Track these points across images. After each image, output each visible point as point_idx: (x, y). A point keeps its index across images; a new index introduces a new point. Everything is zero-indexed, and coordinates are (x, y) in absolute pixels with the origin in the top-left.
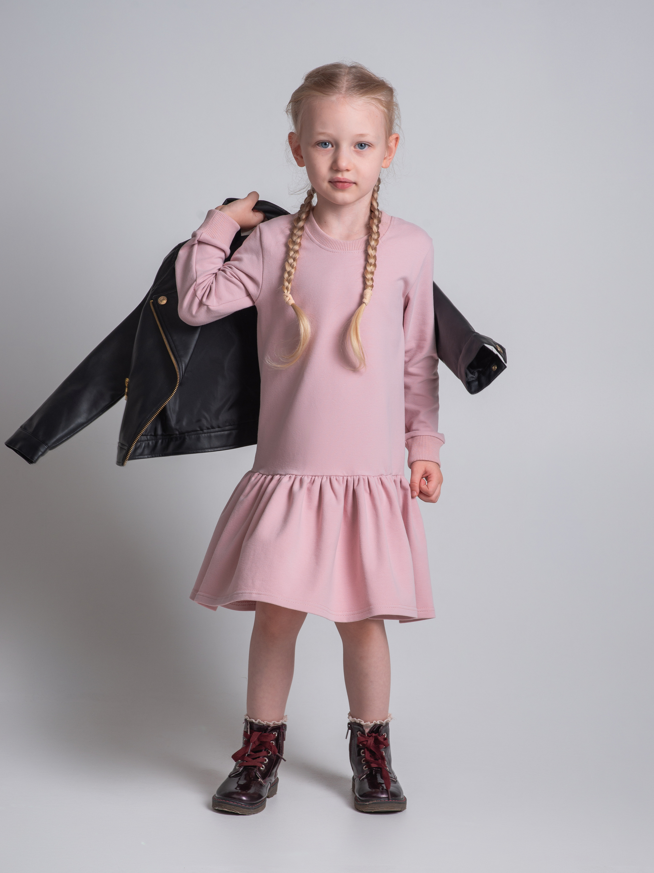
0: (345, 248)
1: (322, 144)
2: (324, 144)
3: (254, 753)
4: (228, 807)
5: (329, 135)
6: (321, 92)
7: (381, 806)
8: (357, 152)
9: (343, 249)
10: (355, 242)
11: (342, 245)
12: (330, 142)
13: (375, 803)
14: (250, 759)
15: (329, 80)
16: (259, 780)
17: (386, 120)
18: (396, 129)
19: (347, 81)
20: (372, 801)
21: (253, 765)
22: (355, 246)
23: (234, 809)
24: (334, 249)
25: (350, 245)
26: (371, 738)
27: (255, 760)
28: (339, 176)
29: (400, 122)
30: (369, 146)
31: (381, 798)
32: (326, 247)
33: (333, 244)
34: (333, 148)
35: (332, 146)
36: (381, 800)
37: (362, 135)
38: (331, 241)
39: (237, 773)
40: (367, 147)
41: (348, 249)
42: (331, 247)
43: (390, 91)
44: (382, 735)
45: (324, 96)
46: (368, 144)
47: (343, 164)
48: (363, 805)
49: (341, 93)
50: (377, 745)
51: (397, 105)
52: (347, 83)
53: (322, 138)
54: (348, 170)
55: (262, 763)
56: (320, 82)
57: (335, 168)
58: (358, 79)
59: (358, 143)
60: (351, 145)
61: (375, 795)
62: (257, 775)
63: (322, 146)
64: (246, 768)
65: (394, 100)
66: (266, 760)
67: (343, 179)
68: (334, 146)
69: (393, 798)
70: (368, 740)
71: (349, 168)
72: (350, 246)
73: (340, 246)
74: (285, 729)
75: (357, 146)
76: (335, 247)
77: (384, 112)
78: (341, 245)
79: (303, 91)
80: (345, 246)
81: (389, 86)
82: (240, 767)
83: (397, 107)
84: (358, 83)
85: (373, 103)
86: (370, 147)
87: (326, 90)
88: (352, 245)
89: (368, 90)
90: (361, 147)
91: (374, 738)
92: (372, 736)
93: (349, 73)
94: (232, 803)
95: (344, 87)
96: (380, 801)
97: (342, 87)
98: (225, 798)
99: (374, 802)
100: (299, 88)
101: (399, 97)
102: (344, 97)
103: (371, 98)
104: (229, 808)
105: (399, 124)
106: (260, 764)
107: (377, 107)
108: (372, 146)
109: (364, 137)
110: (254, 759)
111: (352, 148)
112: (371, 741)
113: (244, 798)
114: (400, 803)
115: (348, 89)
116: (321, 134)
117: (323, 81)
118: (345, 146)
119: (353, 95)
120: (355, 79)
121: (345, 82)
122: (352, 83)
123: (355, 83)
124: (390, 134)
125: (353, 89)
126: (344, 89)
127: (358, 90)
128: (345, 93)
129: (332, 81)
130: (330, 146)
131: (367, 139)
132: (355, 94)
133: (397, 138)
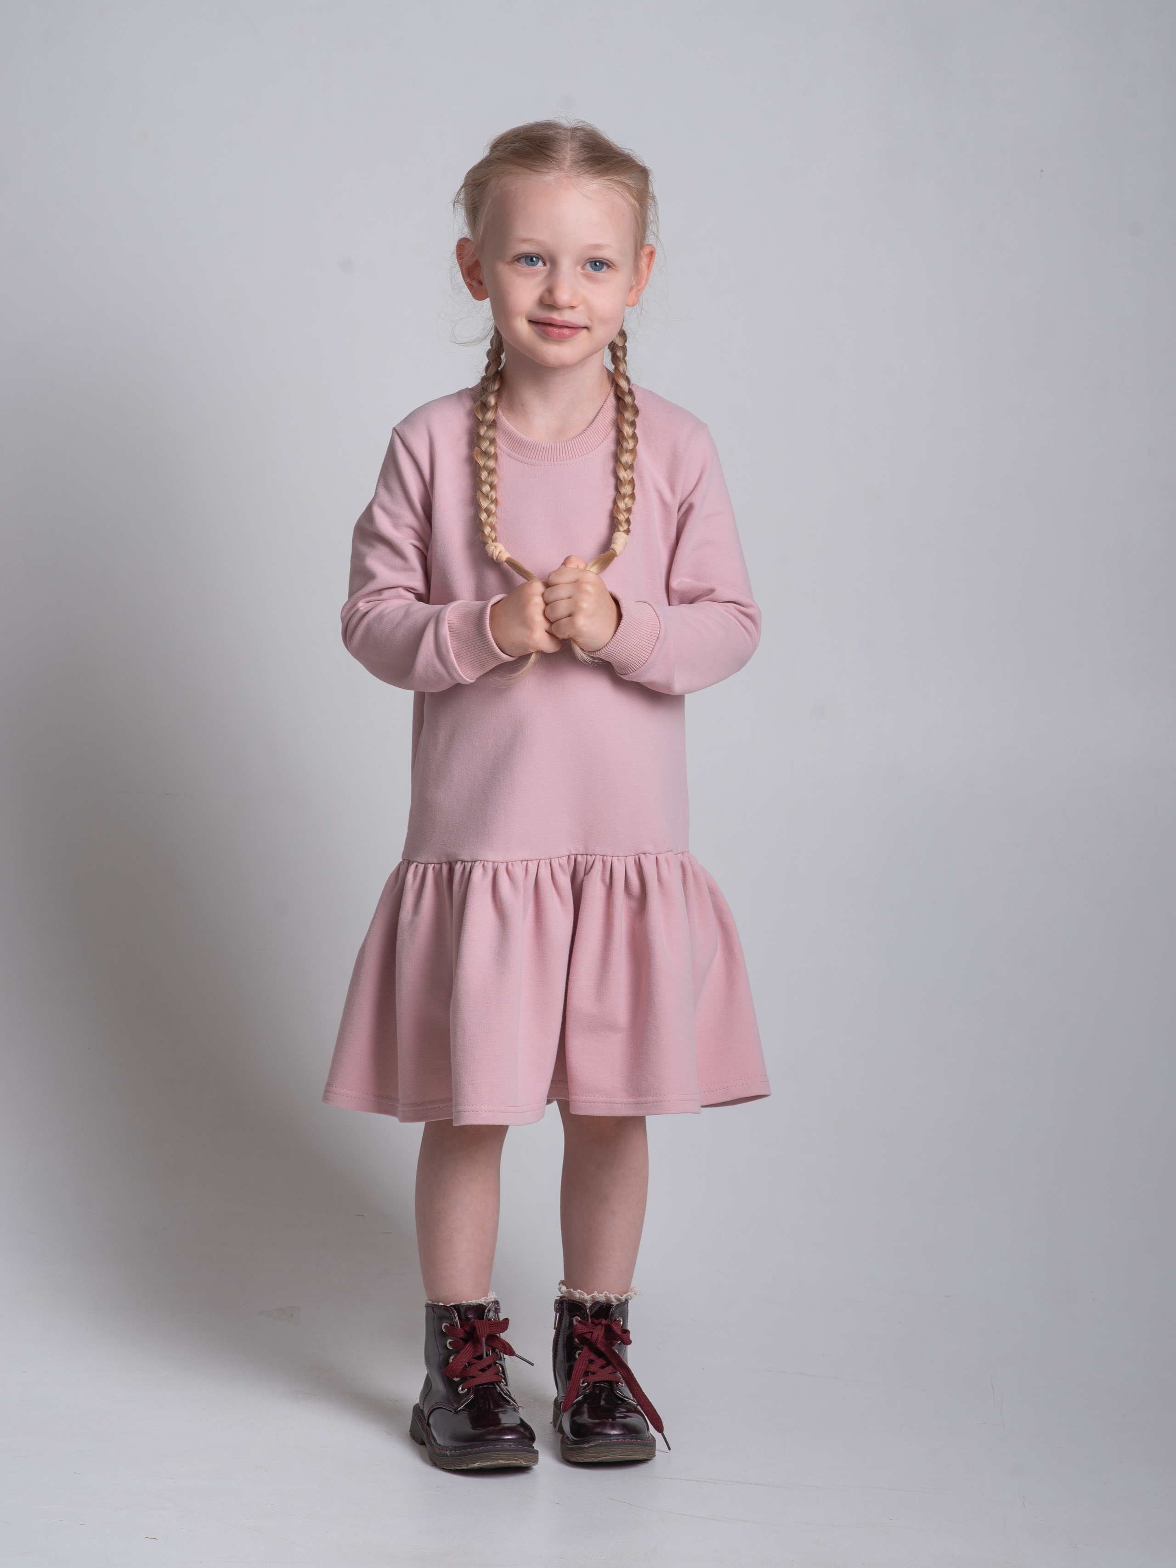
0: (553, 456)
1: (526, 260)
2: (530, 259)
4: (503, 1456)
5: (538, 243)
6: (527, 167)
7: (611, 1451)
8: (588, 277)
9: (549, 459)
10: (568, 445)
11: (547, 451)
12: (539, 257)
13: (600, 1445)
15: (539, 146)
17: (638, 223)
18: (651, 239)
19: (571, 150)
20: (595, 1441)
21: (487, 1381)
22: (570, 451)
23: (514, 1457)
24: (533, 459)
25: (561, 450)
26: (599, 1327)
27: (487, 1373)
28: (555, 316)
29: (658, 230)
30: (609, 266)
31: (610, 1435)
32: (519, 456)
33: (531, 449)
34: (545, 268)
35: (545, 265)
36: (610, 1440)
37: (598, 247)
38: (527, 445)
40: (605, 268)
41: (559, 457)
42: (528, 456)
43: (643, 173)
44: (615, 1320)
45: (531, 174)
46: (607, 262)
47: (563, 296)
48: (579, 1449)
49: (562, 169)
50: (609, 1342)
51: (653, 198)
52: (573, 153)
53: (526, 248)
54: (572, 307)
56: (524, 149)
57: (548, 302)
58: (590, 148)
59: (591, 260)
60: (578, 263)
61: (598, 1430)
63: (526, 262)
65: (651, 188)
67: (562, 321)
68: (548, 265)
69: (632, 1436)
70: (594, 1331)
71: (574, 304)
72: (561, 452)
73: (544, 453)
75: (588, 266)
76: (535, 455)
77: (634, 207)
78: (544, 451)
79: (491, 166)
80: (553, 453)
81: (641, 164)
83: (654, 201)
84: (590, 154)
85: (618, 189)
86: (610, 269)
87: (536, 164)
88: (564, 451)
89: (608, 167)
90: (595, 267)
91: (604, 1328)
92: (601, 1324)
93: (572, 137)
95: (568, 159)
96: (608, 1441)
97: (565, 159)
99: (598, 1442)
100: (483, 161)
101: (657, 185)
102: (568, 177)
103: (614, 180)
104: (506, 1456)
105: (655, 230)
106: (499, 1378)
107: (623, 197)
108: (614, 267)
109: (602, 250)
110: (482, 1370)
111: (579, 268)
112: (598, 1334)
114: (646, 1445)
115: (575, 163)
116: (525, 241)
117: (529, 149)
118: (566, 265)
119: (583, 174)
120: (585, 147)
121: (568, 152)
122: (581, 154)
123: (585, 153)
124: (642, 246)
125: (582, 163)
126: (568, 163)
127: (591, 166)
128: (569, 169)
129: (546, 149)
130: (540, 263)
131: (605, 254)
132: (587, 172)
133: (652, 254)
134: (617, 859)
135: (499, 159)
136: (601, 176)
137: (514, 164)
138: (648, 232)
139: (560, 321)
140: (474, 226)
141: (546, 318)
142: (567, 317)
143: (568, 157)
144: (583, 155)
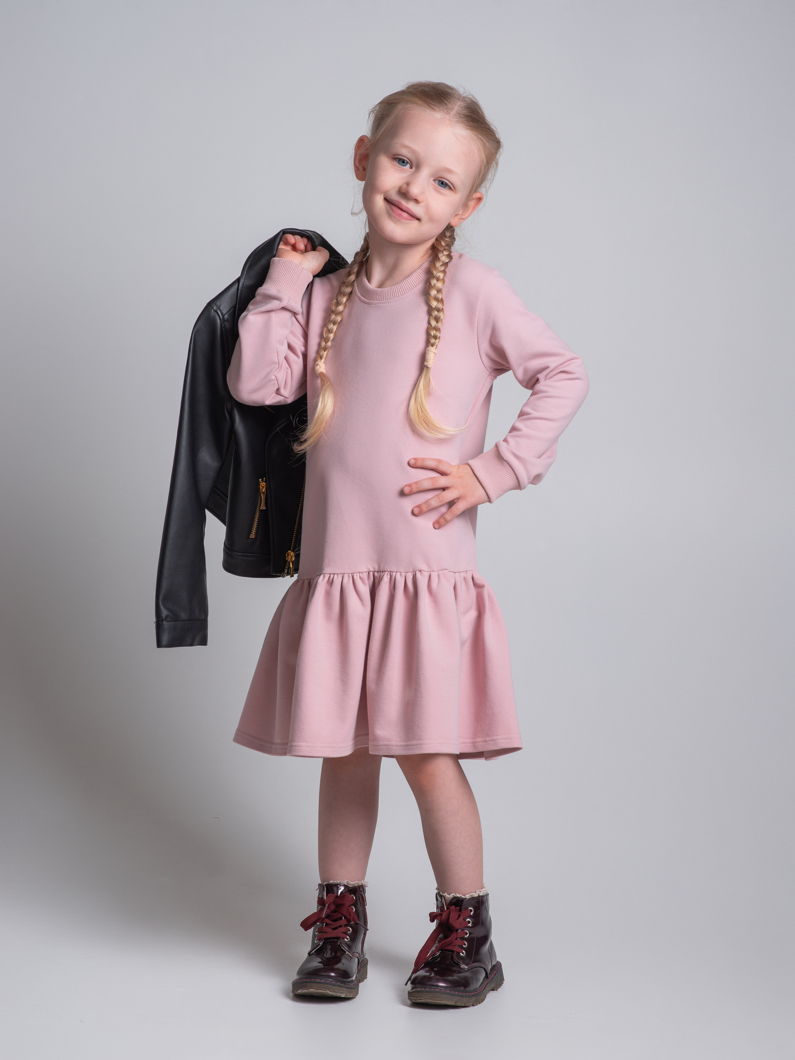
1: (399, 161)
2: (403, 161)
3: (334, 922)
5: (413, 152)
6: (427, 103)
8: (434, 188)
12: (410, 161)
14: (329, 930)
16: (346, 953)
17: (481, 172)
18: (483, 190)
19: (459, 106)
21: (335, 936)
27: (336, 931)
28: (404, 202)
30: (450, 188)
34: (411, 170)
35: (411, 168)
37: (450, 171)
39: (318, 947)
40: (447, 188)
43: (497, 144)
45: (427, 108)
46: (451, 186)
47: (415, 191)
49: (448, 113)
52: (459, 108)
53: (403, 152)
54: (416, 201)
55: (346, 933)
56: (429, 93)
57: (404, 191)
59: (441, 178)
60: (432, 175)
62: (342, 949)
63: (399, 163)
64: (327, 941)
65: (498, 156)
66: (349, 930)
68: (414, 169)
71: (419, 200)
74: (364, 890)
75: (437, 181)
77: (483, 161)
81: (498, 137)
82: (319, 939)
85: (478, 145)
86: (451, 190)
87: (433, 104)
89: (477, 126)
90: (441, 184)
93: (462, 100)
94: (318, 980)
95: (455, 110)
97: (453, 109)
98: (308, 976)
101: (503, 157)
102: (450, 120)
103: (477, 136)
106: (345, 935)
107: (479, 151)
108: (453, 191)
109: (450, 175)
110: (334, 929)
111: (431, 180)
113: (333, 974)
115: (458, 114)
116: (406, 147)
117: (433, 93)
118: (425, 173)
119: (461, 122)
120: (468, 108)
121: (457, 107)
122: (464, 111)
123: (467, 112)
124: (476, 191)
125: (462, 116)
126: (454, 112)
127: (467, 121)
128: (453, 116)
129: (444, 98)
130: (408, 166)
131: (453, 178)
132: (464, 123)
133: (480, 199)
134: (400, 574)
135: (410, 93)
136: (471, 129)
137: (419, 99)
138: (483, 185)
139: (405, 206)
140: (376, 130)
141: (397, 201)
142: (411, 206)
143: (456, 109)
144: (465, 112)
